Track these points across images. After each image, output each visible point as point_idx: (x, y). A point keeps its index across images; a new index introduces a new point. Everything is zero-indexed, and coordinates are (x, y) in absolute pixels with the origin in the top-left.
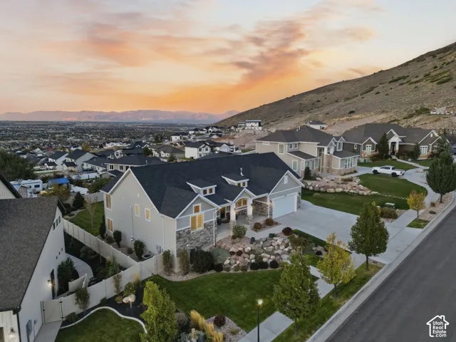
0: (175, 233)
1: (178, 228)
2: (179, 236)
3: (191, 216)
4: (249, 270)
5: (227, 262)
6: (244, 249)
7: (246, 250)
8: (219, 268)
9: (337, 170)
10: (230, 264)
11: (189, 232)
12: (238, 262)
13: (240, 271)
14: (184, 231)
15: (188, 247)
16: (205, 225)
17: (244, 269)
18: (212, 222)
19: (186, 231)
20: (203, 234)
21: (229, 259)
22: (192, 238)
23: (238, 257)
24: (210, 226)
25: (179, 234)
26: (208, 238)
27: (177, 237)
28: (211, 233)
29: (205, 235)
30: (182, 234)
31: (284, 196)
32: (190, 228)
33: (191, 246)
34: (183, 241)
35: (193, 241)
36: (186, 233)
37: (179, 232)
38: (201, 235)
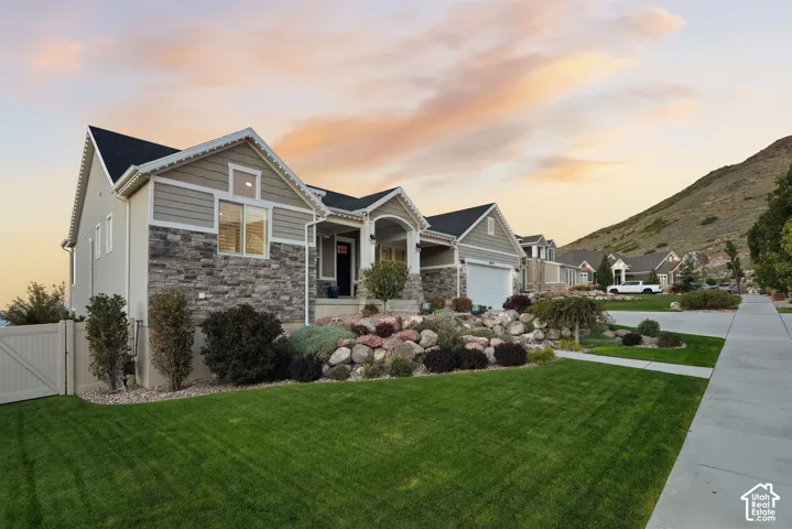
0: (147, 233)
1: (156, 215)
2: (163, 248)
3: (219, 194)
4: (420, 372)
5: (342, 354)
6: (400, 321)
8: (309, 368)
9: (555, 285)
10: (351, 362)
11: (208, 250)
12: (379, 355)
13: (386, 377)
14: (187, 236)
15: (205, 302)
16: (274, 247)
17: (401, 369)
18: (299, 249)
19: (197, 241)
20: (266, 277)
21: (350, 346)
22: (221, 274)
23: (378, 340)
24: (295, 259)
25: (164, 238)
26: (287, 298)
27: (152, 248)
28: (295, 284)
29: (273, 281)
30: (177, 244)
31: (487, 263)
32: (214, 236)
33: (219, 301)
34: (179, 272)
35: (226, 288)
36: (197, 248)
37: (164, 233)
38: (258, 277)
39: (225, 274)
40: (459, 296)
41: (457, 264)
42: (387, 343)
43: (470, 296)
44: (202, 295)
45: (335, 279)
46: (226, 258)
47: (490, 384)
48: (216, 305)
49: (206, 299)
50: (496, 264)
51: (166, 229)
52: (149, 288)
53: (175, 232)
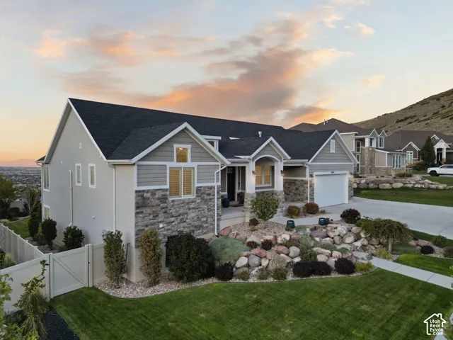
0: (134, 195)
1: (139, 184)
2: (142, 202)
3: (169, 164)
4: (290, 277)
5: (242, 261)
6: (276, 238)
7: (279, 240)
8: (226, 272)
9: (384, 169)
10: (248, 266)
11: (164, 199)
12: (265, 263)
13: (271, 280)
14: (153, 193)
15: (164, 229)
16: (198, 189)
17: (280, 274)
18: (211, 188)
19: (158, 195)
20: (194, 208)
21: (247, 256)
22: (171, 211)
23: (264, 252)
24: (209, 194)
25: (142, 196)
26: (204, 219)
27: (137, 203)
28: (209, 210)
29: (197, 210)
30: (149, 198)
31: (329, 173)
32: (167, 190)
33: (169, 227)
34: (150, 214)
35: (173, 219)
36: (159, 199)
37: (142, 194)
38: (190, 209)
39: (173, 211)
40: (309, 201)
41: (308, 178)
42: (269, 254)
43: (316, 201)
44: (161, 226)
45: (226, 193)
46: (173, 201)
47: (332, 291)
48: (168, 230)
49: (163, 227)
50: (336, 173)
51: (144, 191)
52: (136, 226)
53: (148, 191)
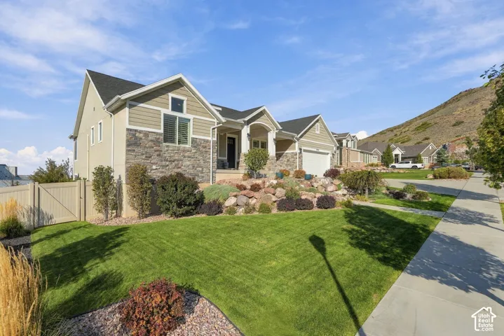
1: (131, 123)
2: (134, 140)
3: (164, 111)
4: (275, 211)
6: (264, 183)
7: (267, 184)
8: (216, 208)
9: (357, 163)
10: (236, 205)
11: (157, 142)
12: (252, 201)
13: (256, 213)
15: (156, 171)
16: (194, 140)
18: (207, 141)
19: (152, 137)
20: (189, 157)
21: (235, 196)
22: (165, 155)
24: (205, 147)
25: (134, 135)
26: (201, 169)
27: (127, 141)
28: (205, 161)
29: (192, 160)
30: (141, 139)
31: (315, 150)
33: (163, 170)
34: (143, 154)
35: (167, 163)
36: (152, 141)
37: (134, 133)
38: (185, 157)
39: (167, 155)
40: (298, 169)
41: (297, 150)
42: (256, 194)
43: (304, 169)
44: (154, 167)
45: (226, 158)
46: (167, 146)
48: (162, 172)
49: (156, 169)
50: (320, 151)
51: (136, 131)
52: (126, 163)
53: (140, 132)
